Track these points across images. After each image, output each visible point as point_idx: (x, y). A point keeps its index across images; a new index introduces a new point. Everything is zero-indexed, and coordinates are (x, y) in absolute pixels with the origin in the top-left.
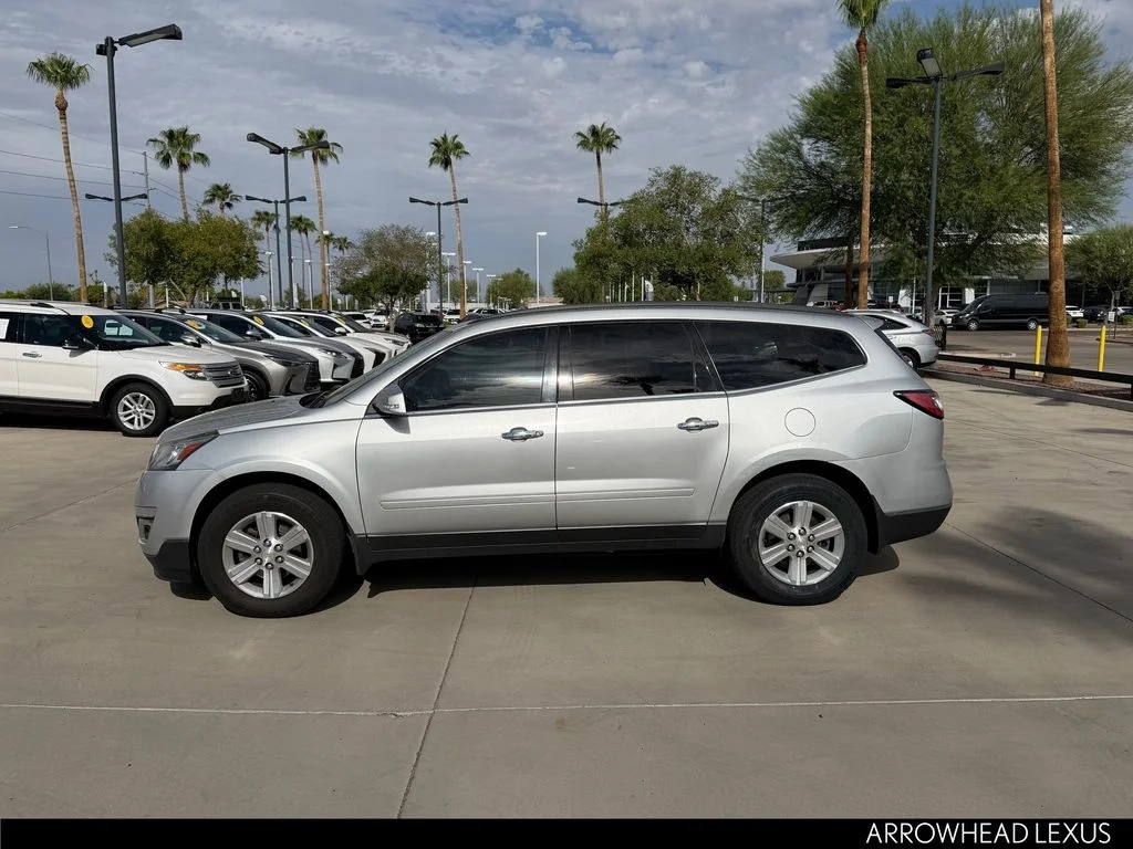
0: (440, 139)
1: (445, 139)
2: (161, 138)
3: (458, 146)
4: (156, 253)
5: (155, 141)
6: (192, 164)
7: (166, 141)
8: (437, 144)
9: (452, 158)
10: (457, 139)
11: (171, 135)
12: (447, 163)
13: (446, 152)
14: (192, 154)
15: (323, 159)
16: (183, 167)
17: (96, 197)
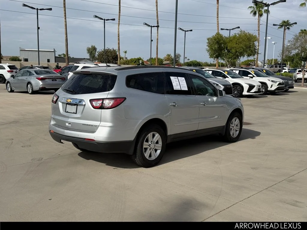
2: (253, 6)
5: (251, 7)
7: (255, 7)
14: (263, 10)
16: (260, 15)
17: (224, 29)
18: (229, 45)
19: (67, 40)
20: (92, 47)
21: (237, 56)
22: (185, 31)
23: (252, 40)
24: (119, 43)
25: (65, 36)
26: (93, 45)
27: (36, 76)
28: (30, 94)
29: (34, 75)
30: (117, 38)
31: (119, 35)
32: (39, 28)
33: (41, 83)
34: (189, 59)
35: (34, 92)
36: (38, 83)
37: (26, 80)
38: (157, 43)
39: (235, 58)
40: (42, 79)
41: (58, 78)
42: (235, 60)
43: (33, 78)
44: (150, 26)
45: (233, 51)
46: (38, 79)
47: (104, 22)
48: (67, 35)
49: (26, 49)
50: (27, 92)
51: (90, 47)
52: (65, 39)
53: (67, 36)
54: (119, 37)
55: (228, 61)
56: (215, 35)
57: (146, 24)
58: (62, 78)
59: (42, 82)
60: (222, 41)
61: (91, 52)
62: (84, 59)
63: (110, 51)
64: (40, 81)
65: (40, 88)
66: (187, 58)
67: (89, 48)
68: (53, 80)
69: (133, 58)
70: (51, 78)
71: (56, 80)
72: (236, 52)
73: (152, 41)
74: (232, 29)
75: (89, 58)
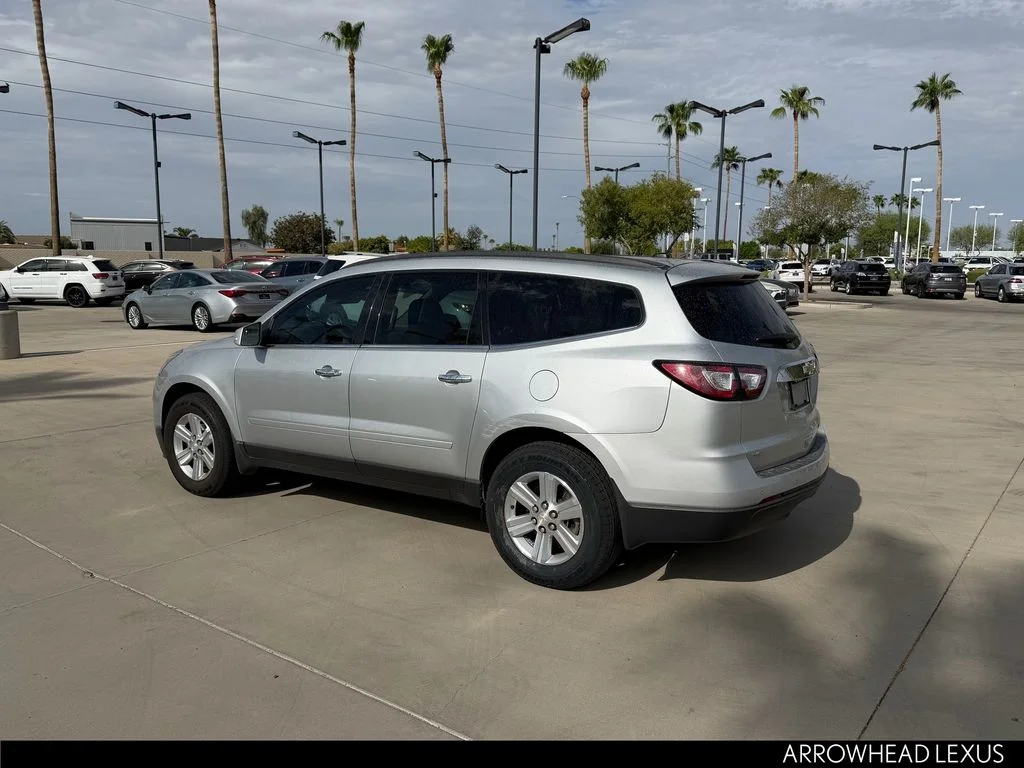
0: (927, 81)
1: (933, 80)
2: (663, 113)
3: (949, 85)
4: (609, 213)
5: (660, 116)
6: (688, 132)
7: (668, 115)
8: (923, 86)
9: (941, 99)
10: (948, 78)
11: (671, 109)
12: (934, 105)
13: (932, 94)
14: (687, 124)
15: (804, 115)
16: (681, 135)
17: (602, 169)
18: (635, 209)
19: (226, 194)
20: (255, 208)
21: (653, 230)
22: (512, 173)
23: (687, 194)
24: (354, 202)
25: (221, 184)
26: (259, 205)
27: (217, 288)
28: (202, 331)
29: (210, 283)
30: (350, 188)
31: (353, 180)
32: (158, 165)
33: (232, 304)
34: (492, 241)
35: (213, 328)
36: (226, 306)
37: (189, 296)
38: (446, 201)
39: (648, 238)
40: (234, 295)
41: (273, 292)
42: (649, 243)
43: (209, 291)
44: (430, 160)
45: (645, 220)
46: (227, 293)
47: (320, 150)
48: (225, 180)
49: (85, 218)
50: (193, 328)
51: (251, 211)
52: (220, 192)
53: (226, 185)
54: (353, 185)
55: (631, 245)
56: (602, 184)
57: (420, 155)
58: (282, 290)
59: (236, 302)
60: (617, 199)
61: (254, 223)
62: (239, 240)
63: (307, 221)
64: (230, 300)
65: (231, 316)
66: (489, 238)
67: (248, 213)
68: (261, 297)
69: (367, 238)
70: (257, 292)
71: (268, 297)
72: (653, 223)
73: (435, 195)
74: (621, 170)
75: (247, 237)
